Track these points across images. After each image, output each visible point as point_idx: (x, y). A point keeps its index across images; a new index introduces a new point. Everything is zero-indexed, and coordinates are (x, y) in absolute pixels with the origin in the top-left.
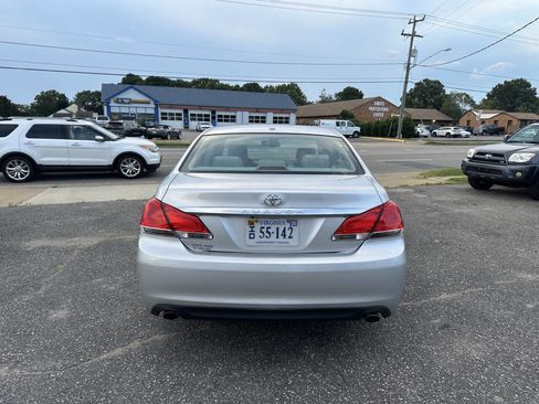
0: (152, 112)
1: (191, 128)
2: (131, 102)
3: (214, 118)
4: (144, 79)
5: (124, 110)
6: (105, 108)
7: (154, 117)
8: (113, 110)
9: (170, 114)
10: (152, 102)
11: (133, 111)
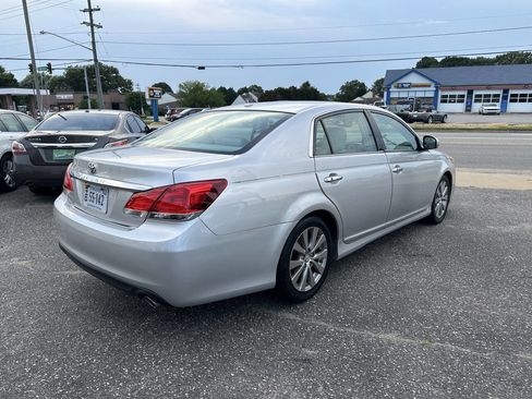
0: (432, 95)
1: (473, 111)
2: (411, 86)
3: (505, 98)
4: (439, 60)
5: (403, 95)
6: (385, 93)
7: (433, 102)
8: (393, 95)
9: (451, 96)
10: (433, 85)
11: (412, 95)
